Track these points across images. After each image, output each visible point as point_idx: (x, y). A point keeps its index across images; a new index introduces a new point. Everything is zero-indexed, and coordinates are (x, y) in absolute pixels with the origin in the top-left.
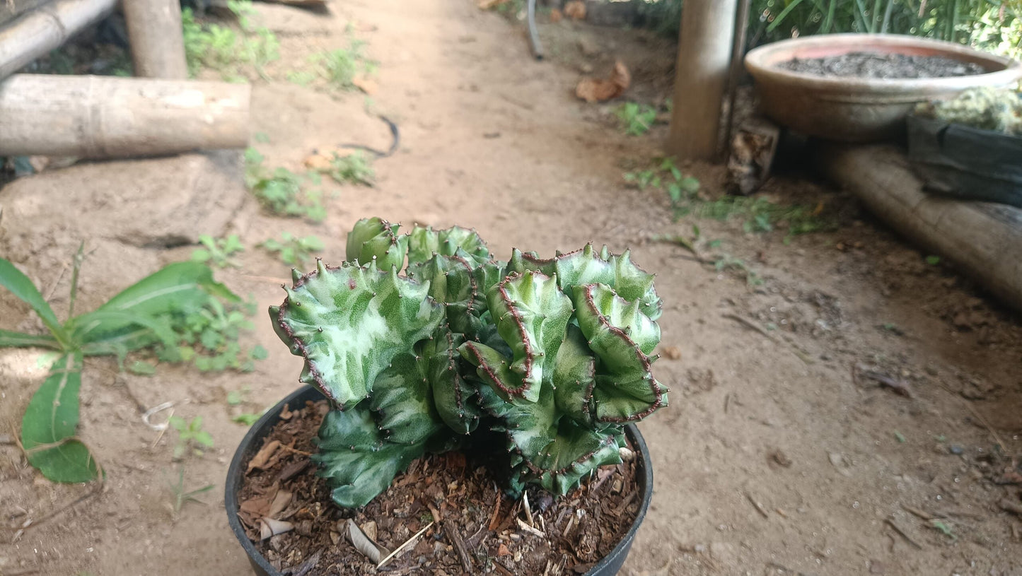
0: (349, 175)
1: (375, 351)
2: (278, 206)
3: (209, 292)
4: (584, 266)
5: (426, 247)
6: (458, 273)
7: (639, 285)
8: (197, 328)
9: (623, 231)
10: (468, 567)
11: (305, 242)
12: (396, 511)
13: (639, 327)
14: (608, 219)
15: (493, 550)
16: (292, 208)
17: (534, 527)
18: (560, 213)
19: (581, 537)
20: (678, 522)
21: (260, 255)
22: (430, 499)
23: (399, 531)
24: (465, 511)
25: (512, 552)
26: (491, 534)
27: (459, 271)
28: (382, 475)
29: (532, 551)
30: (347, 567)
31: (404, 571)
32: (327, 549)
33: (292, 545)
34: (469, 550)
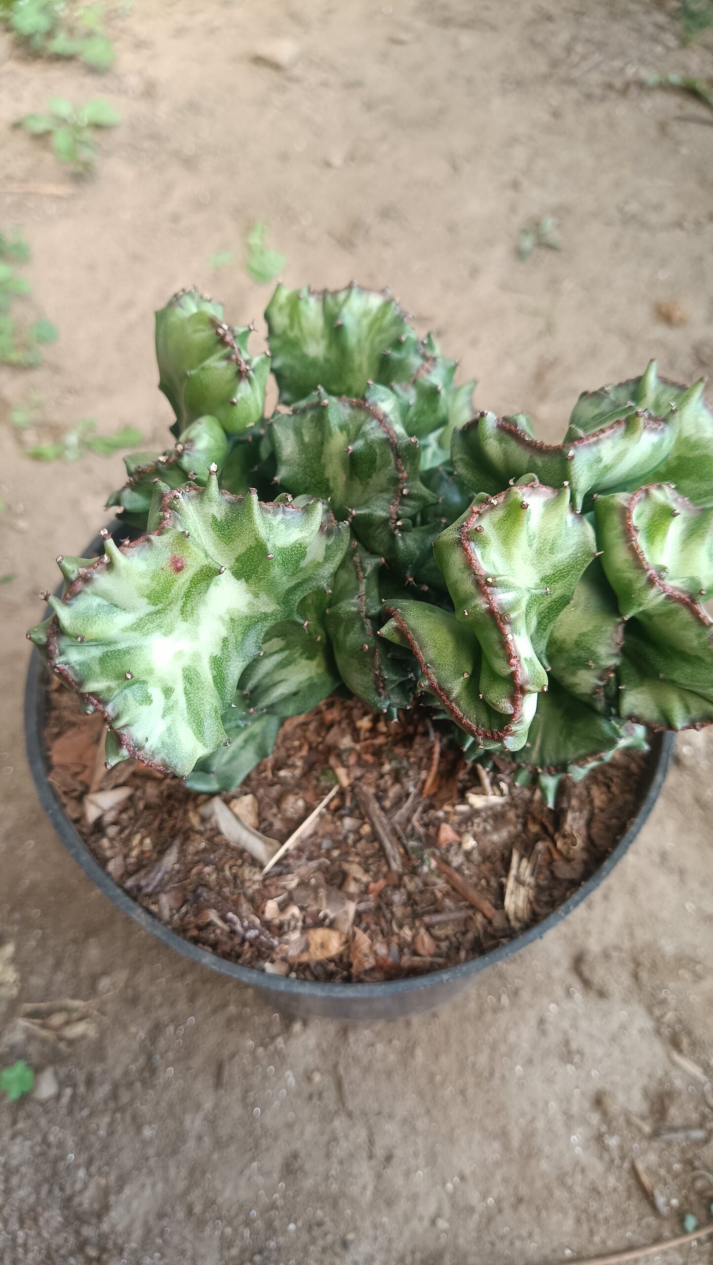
1: (232, 638)
2: (38, 40)
4: (621, 456)
5: (301, 329)
6: (369, 446)
10: (396, 864)
11: (88, 114)
12: (283, 773)
14: (574, 39)
15: (431, 840)
16: (60, 43)
17: (494, 794)
18: (493, 28)
19: (564, 814)
21: (21, 143)
22: (332, 750)
23: (289, 805)
24: (387, 768)
25: (460, 834)
26: (427, 802)
27: (373, 441)
28: (258, 740)
29: (489, 828)
30: (219, 869)
31: (303, 870)
32: (187, 839)
33: (136, 820)
34: (394, 832)
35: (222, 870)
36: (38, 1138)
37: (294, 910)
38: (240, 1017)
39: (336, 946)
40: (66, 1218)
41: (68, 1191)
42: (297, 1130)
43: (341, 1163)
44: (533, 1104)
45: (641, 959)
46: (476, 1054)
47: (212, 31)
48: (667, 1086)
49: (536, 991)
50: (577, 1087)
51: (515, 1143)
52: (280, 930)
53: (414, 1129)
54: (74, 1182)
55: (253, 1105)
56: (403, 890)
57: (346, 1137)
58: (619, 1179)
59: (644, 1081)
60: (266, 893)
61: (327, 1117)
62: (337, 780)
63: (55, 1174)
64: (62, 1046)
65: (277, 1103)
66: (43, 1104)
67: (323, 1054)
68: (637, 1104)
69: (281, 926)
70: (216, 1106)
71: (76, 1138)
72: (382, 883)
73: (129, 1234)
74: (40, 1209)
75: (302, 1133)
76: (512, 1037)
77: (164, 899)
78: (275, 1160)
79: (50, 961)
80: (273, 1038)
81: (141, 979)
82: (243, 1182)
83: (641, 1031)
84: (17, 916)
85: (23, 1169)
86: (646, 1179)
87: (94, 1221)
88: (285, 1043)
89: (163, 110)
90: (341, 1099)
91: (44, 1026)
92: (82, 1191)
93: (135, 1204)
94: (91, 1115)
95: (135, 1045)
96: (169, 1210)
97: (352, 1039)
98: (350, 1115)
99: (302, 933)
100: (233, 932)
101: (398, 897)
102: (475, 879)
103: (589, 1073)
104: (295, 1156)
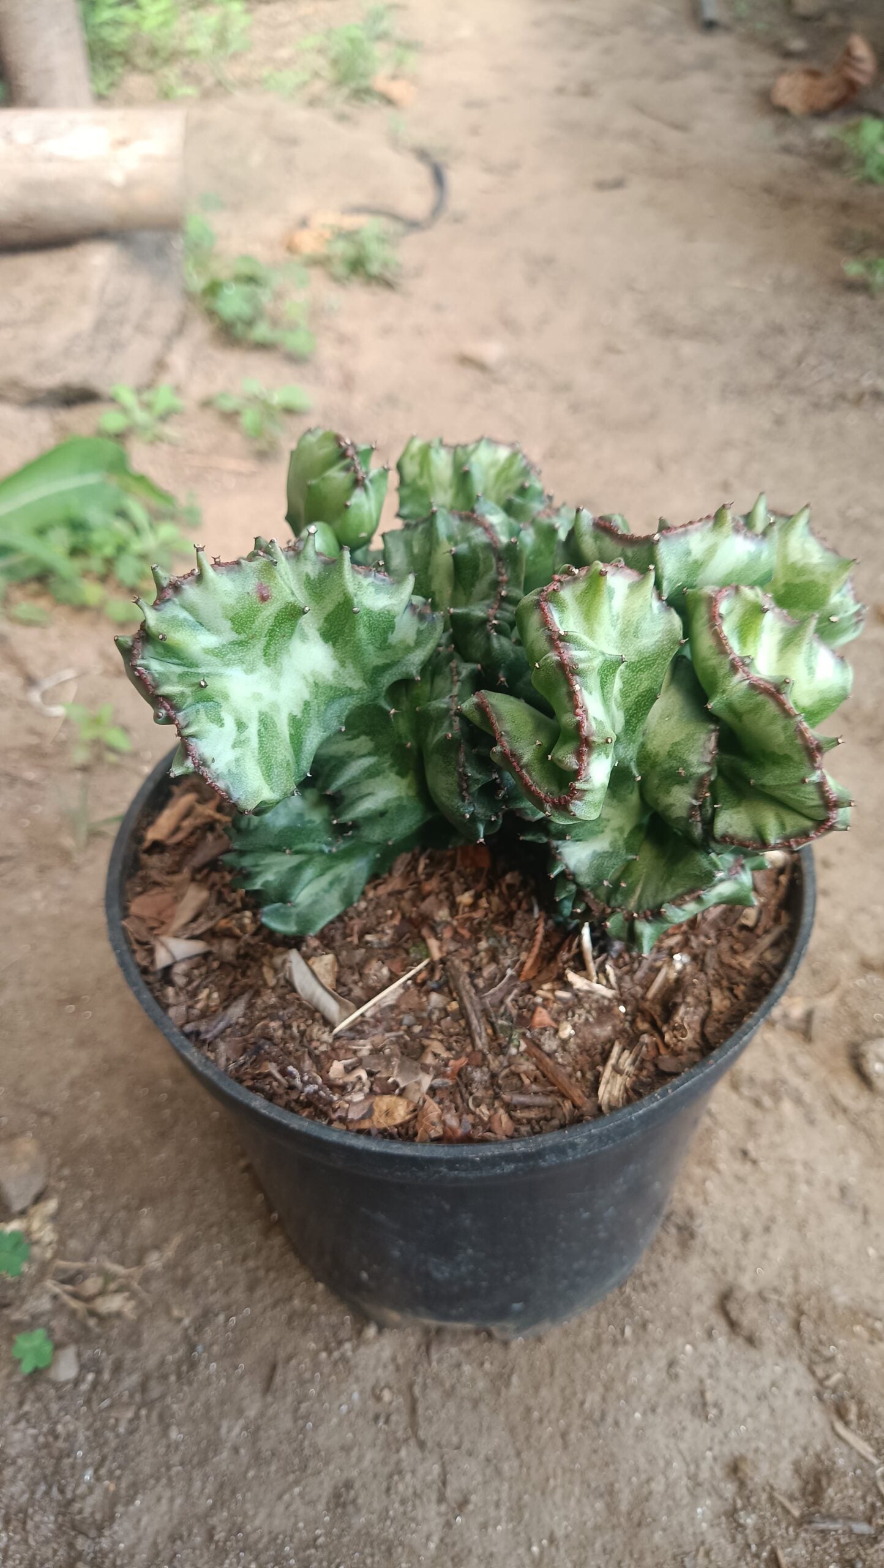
0: (357, 266)
1: (314, 704)
2: (239, 328)
3: (126, 490)
4: (711, 551)
5: (430, 478)
6: (473, 550)
7: (821, 580)
8: (109, 551)
9: (830, 376)
10: (481, 1043)
11: (278, 398)
12: (369, 938)
13: (811, 670)
14: (806, 352)
15: (524, 1019)
16: (261, 331)
17: (598, 983)
19: (676, 1006)
20: (863, 918)
21: (209, 419)
22: (426, 920)
23: (372, 972)
24: (483, 945)
25: (557, 1021)
26: (525, 986)
27: (476, 545)
28: (345, 885)
29: (591, 1019)
30: (287, 1027)
31: (377, 1039)
32: (257, 993)
33: (206, 978)
34: (485, 1012)
35: (290, 1027)
36: (46, 1427)
37: (362, 1074)
38: (304, 1313)
39: (401, 1113)
40: (60, 1527)
41: (69, 1495)
42: (355, 1453)
43: (403, 1502)
44: (652, 1461)
45: (805, 1307)
46: (584, 1392)
47: (419, 332)
48: (826, 1463)
49: (668, 1326)
50: (710, 1449)
51: (624, 1507)
52: (343, 1089)
53: (498, 1472)
54: (77, 1485)
55: (306, 1418)
56: (485, 1069)
57: (413, 1472)
59: (798, 1451)
60: (333, 1055)
61: (392, 1444)
62: (428, 954)
63: (56, 1472)
64: (92, 1322)
65: (335, 1421)
66: (57, 1386)
67: (398, 1369)
68: (786, 1481)
69: (344, 1086)
70: (262, 1414)
71: (88, 1433)
72: (463, 1061)
73: (132, 1556)
74: (30, 1511)
75: (360, 1459)
76: (633, 1378)
77: (222, 1047)
78: (323, 1486)
79: (96, 1227)
80: (340, 1343)
81: (196, 1258)
82: (280, 1508)
83: (798, 1393)
84: (66, 1172)
85: (20, 1461)
87: (93, 1533)
88: (354, 1350)
89: (358, 403)
90: (413, 1425)
91: (75, 1296)
92: (83, 1497)
93: (145, 1520)
94: (111, 1406)
95: (177, 1333)
96: (185, 1534)
97: (435, 1356)
98: (422, 1445)
99: (366, 1097)
100: (292, 1088)
101: (479, 1076)
102: (569, 1069)
103: (726, 1435)
104: (348, 1485)
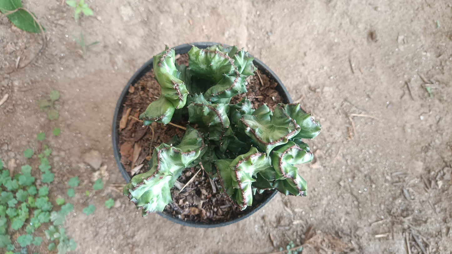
5: (198, 61)
10: (214, 191)
27: (216, 123)
31: (190, 191)
36: (115, 217)
37: (187, 203)
39: (197, 212)
40: (124, 238)
41: (124, 231)
48: (282, 215)
52: (182, 208)
54: (126, 229)
56: (215, 198)
58: (265, 237)
59: (276, 213)
60: (180, 197)
62: (201, 168)
63: (120, 226)
68: (273, 219)
69: (183, 207)
71: (126, 218)
72: (210, 196)
74: (117, 235)
82: (170, 231)
83: (278, 201)
84: (106, 157)
85: (112, 225)
86: (272, 238)
87: (131, 238)
91: (116, 189)
92: (128, 231)
93: (142, 235)
96: (151, 237)
99: (189, 209)
100: (171, 208)
101: (214, 200)
